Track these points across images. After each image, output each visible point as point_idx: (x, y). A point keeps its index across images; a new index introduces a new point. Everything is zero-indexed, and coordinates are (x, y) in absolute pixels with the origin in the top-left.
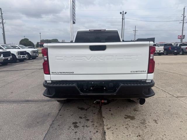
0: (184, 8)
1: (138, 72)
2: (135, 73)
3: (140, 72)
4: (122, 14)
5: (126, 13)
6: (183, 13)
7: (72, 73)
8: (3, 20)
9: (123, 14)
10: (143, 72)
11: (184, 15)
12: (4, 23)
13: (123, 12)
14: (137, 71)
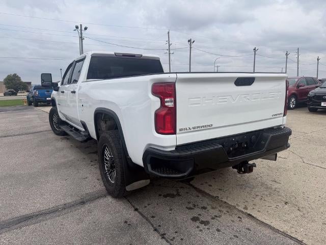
0: (169, 32)
1: (277, 116)
4: (79, 29)
5: (86, 29)
6: (168, 40)
9: (81, 30)
10: (280, 115)
11: (169, 43)
13: (81, 25)
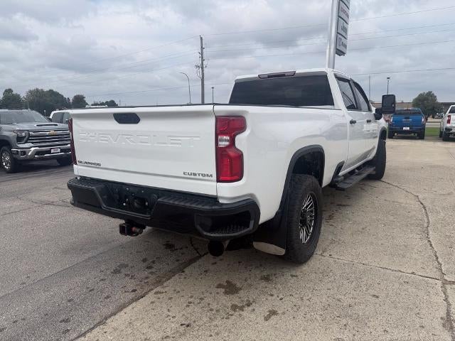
1: (197, 177)
2: (192, 176)
3: (201, 177)
7: (98, 165)
8: (203, 60)
10: (206, 178)
12: (204, 66)
14: (195, 174)
